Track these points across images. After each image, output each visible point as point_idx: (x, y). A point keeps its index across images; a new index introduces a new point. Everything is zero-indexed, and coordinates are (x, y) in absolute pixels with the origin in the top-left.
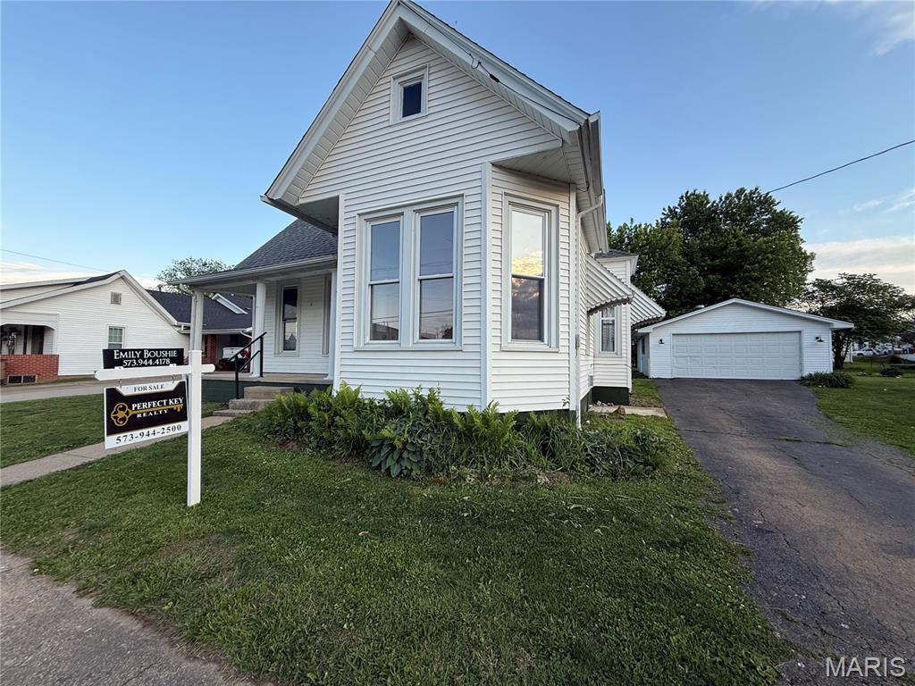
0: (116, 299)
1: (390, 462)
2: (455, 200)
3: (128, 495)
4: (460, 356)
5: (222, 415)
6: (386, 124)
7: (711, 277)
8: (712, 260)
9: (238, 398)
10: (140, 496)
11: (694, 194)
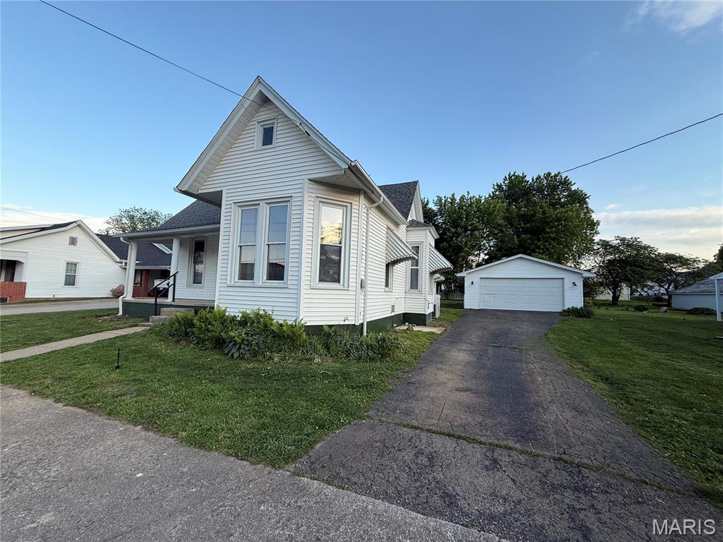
0: (73, 241)
1: (234, 350)
2: (288, 199)
3: (81, 365)
4: (287, 291)
5: (144, 326)
6: (252, 150)
7: (523, 236)
8: (525, 224)
9: (156, 315)
10: (88, 365)
11: (514, 175)
